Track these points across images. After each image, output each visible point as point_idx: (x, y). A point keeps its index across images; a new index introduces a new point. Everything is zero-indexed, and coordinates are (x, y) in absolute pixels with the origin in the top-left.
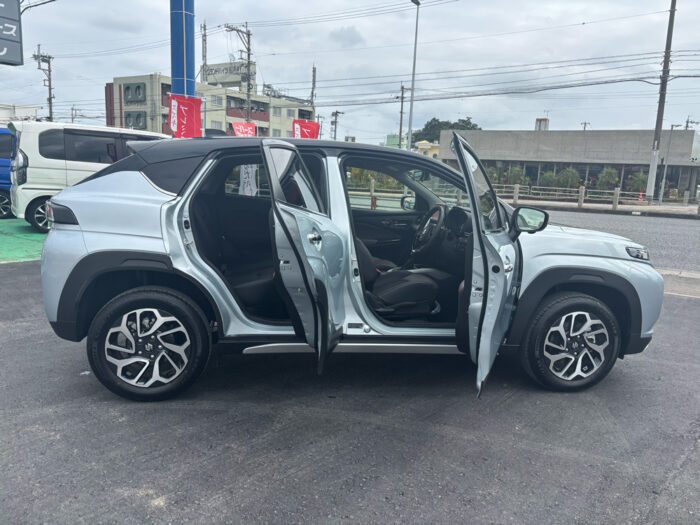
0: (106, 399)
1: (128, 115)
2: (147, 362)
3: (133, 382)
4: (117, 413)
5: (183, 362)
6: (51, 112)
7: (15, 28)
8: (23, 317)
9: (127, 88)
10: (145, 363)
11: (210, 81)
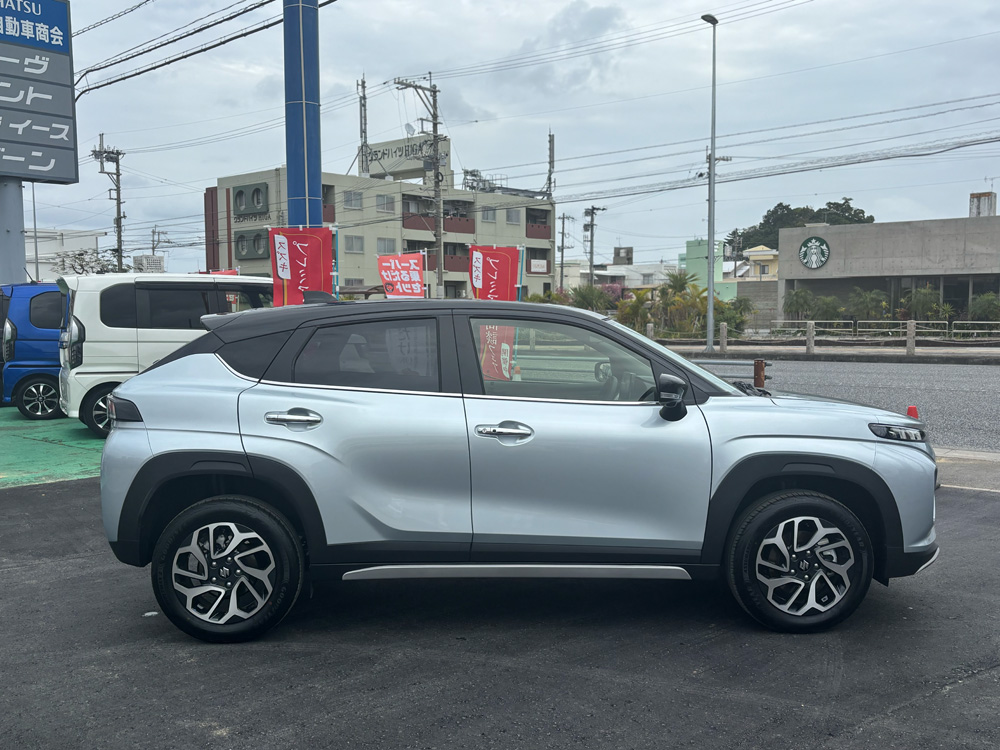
0: (174, 640)
1: (241, 237)
2: (223, 592)
3: (206, 617)
4: (187, 654)
5: (266, 592)
6: (120, 241)
7: (66, 128)
8: (76, 552)
9: (239, 193)
10: (220, 593)
11: (372, 172)
